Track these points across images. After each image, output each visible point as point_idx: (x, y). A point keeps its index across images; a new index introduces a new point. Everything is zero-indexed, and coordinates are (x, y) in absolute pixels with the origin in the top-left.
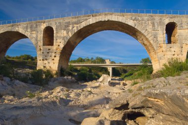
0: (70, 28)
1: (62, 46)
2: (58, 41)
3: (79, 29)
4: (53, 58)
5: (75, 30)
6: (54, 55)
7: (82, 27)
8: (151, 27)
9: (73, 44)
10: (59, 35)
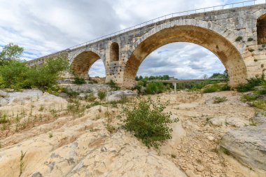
0: (134, 41)
1: (126, 60)
2: (123, 55)
3: (143, 40)
4: (119, 72)
5: (139, 42)
6: (119, 69)
7: (145, 38)
8: (233, 25)
9: (138, 58)
10: (123, 49)
